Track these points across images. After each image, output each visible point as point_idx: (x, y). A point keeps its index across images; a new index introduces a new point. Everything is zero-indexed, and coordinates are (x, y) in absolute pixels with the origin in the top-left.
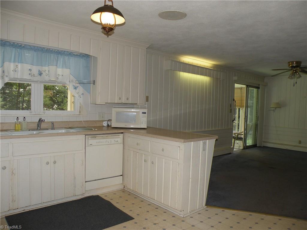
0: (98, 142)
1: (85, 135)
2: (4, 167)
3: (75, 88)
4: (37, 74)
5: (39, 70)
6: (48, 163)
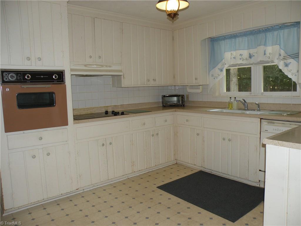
0: (276, 130)
1: (261, 119)
2: (198, 134)
3: (286, 65)
4: (248, 57)
5: (250, 54)
6: (224, 139)
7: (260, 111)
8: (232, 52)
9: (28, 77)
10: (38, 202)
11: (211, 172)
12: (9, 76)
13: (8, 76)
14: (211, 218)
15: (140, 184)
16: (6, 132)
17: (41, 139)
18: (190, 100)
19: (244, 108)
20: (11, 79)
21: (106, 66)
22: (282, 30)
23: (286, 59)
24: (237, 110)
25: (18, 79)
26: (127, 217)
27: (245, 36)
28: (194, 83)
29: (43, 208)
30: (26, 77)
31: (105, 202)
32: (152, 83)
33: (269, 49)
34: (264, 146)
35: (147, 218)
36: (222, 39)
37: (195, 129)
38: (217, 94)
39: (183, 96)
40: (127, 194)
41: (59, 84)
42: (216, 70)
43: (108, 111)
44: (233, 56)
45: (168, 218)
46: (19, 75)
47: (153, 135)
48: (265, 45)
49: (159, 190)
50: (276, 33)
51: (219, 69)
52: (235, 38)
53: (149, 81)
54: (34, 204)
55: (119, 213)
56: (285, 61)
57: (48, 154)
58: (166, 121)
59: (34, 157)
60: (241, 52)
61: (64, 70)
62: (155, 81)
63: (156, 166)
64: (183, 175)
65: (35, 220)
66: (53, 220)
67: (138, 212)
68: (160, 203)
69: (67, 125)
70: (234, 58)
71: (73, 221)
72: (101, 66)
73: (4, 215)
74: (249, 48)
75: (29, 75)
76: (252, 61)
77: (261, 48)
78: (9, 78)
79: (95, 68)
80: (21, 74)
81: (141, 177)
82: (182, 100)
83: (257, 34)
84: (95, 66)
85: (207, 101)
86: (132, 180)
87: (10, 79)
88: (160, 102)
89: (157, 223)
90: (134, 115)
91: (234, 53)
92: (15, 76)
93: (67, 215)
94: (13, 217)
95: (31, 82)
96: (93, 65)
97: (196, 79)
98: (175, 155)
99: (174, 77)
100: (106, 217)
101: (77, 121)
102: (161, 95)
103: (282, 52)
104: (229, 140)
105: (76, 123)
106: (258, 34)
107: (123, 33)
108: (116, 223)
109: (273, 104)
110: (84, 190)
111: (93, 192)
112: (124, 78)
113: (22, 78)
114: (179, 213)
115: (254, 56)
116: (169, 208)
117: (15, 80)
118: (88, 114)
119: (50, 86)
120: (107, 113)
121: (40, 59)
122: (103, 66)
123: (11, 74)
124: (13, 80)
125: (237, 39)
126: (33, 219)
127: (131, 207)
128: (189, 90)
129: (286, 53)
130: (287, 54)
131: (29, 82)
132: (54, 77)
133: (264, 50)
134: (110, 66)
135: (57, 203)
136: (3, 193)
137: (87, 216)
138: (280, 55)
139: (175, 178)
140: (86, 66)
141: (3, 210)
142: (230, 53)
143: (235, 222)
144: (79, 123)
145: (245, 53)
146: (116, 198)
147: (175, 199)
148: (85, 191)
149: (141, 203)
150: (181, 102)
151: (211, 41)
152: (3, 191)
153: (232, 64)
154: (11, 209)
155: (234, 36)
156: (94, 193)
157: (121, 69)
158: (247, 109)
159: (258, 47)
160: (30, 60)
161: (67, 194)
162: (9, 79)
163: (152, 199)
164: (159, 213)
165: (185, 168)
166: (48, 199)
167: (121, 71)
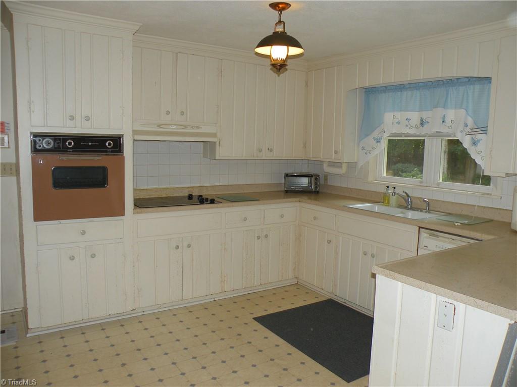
0: (439, 247)
1: (420, 227)
2: (329, 242)
3: (475, 143)
4: (419, 124)
5: (421, 118)
6: (365, 254)
7: (429, 212)
8: (396, 113)
9: (70, 144)
10: (75, 323)
11: (346, 303)
12: (44, 142)
13: (42, 142)
14: (317, 373)
15: (229, 311)
16: (34, 221)
17: (84, 233)
18: (329, 183)
19: (406, 205)
20: (47, 147)
21: (192, 127)
22: (471, 86)
23: (475, 133)
24: (395, 207)
25: (56, 147)
26: (194, 358)
27: (417, 89)
28: (333, 158)
29: (81, 332)
30: (67, 143)
31: (171, 332)
32: (266, 155)
33: (451, 114)
34: (374, 276)
35: (224, 362)
36: (381, 90)
37: (325, 232)
38: (370, 179)
39: (317, 177)
40: (205, 325)
41: (114, 155)
42: (370, 141)
43: (193, 194)
44: (396, 120)
45: (254, 366)
46: (58, 141)
47: (259, 238)
48: (445, 107)
49: (256, 323)
50: (462, 89)
51: (374, 138)
52: (401, 91)
53: (260, 151)
54: (69, 326)
55: (186, 351)
56: (474, 136)
57: (93, 256)
58: (282, 216)
59: (72, 258)
60: (409, 114)
61: (123, 135)
62: (271, 151)
63: (261, 284)
64: (299, 303)
65: (67, 347)
66: (91, 350)
67: (214, 353)
68: (250, 343)
69: (123, 215)
70: (398, 123)
71: (118, 355)
72: (183, 127)
73: (28, 335)
74: (421, 110)
75: (71, 141)
76: (425, 130)
77: (440, 112)
78: (44, 144)
79: (174, 129)
80: (60, 139)
81: (234, 301)
82: (316, 184)
83: (434, 87)
84: (175, 127)
85: (354, 187)
86: (219, 304)
87: (45, 146)
88: (281, 183)
89: (236, 370)
90: (230, 204)
91: (398, 115)
92: (52, 142)
93: (113, 346)
94: (40, 340)
95: (73, 151)
96: (171, 125)
97: (336, 152)
98: (294, 270)
99: (305, 146)
100: (166, 354)
101: (139, 210)
102: (284, 172)
103: (470, 121)
104: (373, 256)
105: (137, 213)
106: (436, 87)
107: (221, 76)
108: (177, 364)
109: (452, 203)
110: (143, 312)
111: (157, 316)
112: (220, 145)
113: (61, 145)
114: (272, 360)
115: (428, 122)
116: (260, 351)
117: (51, 148)
118: (162, 198)
119: (100, 158)
120: (190, 197)
121: (87, 118)
122: (187, 127)
123: (47, 140)
124: (49, 147)
125: (405, 93)
126: (65, 346)
127: (205, 344)
128: (327, 169)
129: (475, 123)
130: (477, 126)
131: (70, 152)
132: (107, 144)
133: (443, 114)
134: (198, 128)
135: (102, 327)
136: (28, 305)
137: (139, 350)
138: (466, 125)
139: (287, 306)
140: (159, 126)
141: (27, 329)
142: (391, 114)
143: (351, 383)
144: (141, 213)
145: (415, 117)
146: (188, 328)
147: (274, 338)
148: (145, 313)
149: (222, 339)
150: (313, 186)
151: (366, 92)
152: (27, 302)
153: (393, 132)
154: (38, 328)
155: (400, 88)
156: (158, 318)
157: (215, 132)
158: (411, 207)
159: (434, 109)
160: (74, 120)
161: (118, 315)
162: (43, 146)
163: (240, 335)
164: (243, 356)
165: (307, 293)
166: (89, 320)
167: (214, 135)
